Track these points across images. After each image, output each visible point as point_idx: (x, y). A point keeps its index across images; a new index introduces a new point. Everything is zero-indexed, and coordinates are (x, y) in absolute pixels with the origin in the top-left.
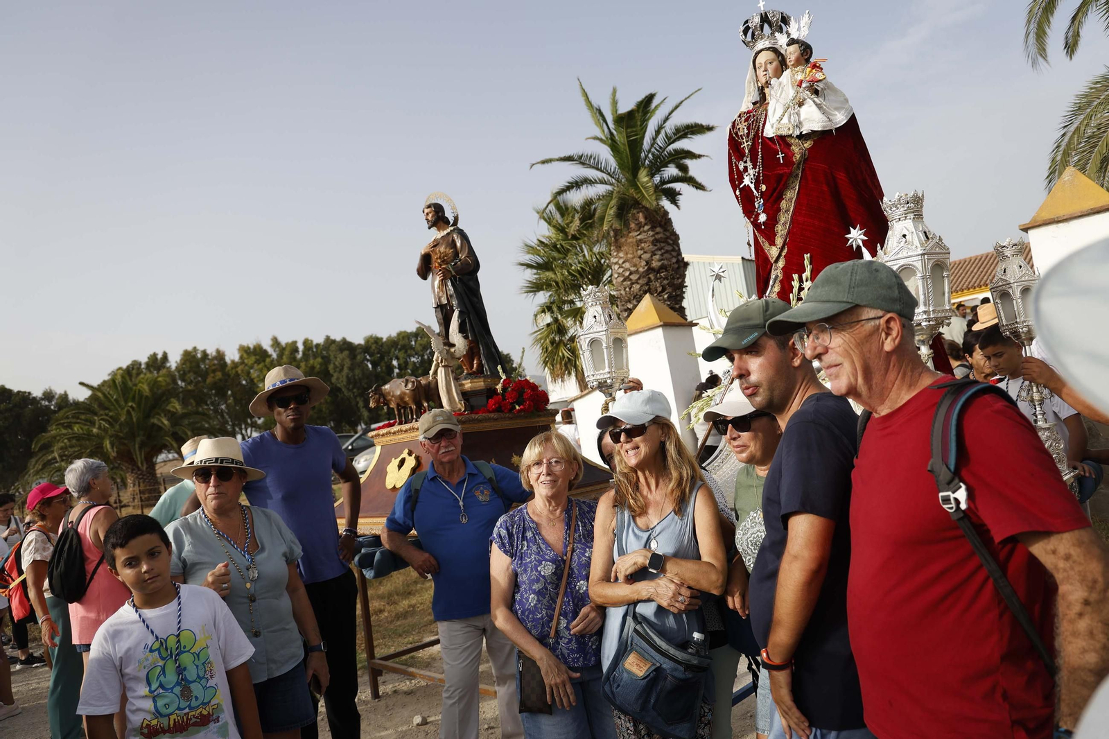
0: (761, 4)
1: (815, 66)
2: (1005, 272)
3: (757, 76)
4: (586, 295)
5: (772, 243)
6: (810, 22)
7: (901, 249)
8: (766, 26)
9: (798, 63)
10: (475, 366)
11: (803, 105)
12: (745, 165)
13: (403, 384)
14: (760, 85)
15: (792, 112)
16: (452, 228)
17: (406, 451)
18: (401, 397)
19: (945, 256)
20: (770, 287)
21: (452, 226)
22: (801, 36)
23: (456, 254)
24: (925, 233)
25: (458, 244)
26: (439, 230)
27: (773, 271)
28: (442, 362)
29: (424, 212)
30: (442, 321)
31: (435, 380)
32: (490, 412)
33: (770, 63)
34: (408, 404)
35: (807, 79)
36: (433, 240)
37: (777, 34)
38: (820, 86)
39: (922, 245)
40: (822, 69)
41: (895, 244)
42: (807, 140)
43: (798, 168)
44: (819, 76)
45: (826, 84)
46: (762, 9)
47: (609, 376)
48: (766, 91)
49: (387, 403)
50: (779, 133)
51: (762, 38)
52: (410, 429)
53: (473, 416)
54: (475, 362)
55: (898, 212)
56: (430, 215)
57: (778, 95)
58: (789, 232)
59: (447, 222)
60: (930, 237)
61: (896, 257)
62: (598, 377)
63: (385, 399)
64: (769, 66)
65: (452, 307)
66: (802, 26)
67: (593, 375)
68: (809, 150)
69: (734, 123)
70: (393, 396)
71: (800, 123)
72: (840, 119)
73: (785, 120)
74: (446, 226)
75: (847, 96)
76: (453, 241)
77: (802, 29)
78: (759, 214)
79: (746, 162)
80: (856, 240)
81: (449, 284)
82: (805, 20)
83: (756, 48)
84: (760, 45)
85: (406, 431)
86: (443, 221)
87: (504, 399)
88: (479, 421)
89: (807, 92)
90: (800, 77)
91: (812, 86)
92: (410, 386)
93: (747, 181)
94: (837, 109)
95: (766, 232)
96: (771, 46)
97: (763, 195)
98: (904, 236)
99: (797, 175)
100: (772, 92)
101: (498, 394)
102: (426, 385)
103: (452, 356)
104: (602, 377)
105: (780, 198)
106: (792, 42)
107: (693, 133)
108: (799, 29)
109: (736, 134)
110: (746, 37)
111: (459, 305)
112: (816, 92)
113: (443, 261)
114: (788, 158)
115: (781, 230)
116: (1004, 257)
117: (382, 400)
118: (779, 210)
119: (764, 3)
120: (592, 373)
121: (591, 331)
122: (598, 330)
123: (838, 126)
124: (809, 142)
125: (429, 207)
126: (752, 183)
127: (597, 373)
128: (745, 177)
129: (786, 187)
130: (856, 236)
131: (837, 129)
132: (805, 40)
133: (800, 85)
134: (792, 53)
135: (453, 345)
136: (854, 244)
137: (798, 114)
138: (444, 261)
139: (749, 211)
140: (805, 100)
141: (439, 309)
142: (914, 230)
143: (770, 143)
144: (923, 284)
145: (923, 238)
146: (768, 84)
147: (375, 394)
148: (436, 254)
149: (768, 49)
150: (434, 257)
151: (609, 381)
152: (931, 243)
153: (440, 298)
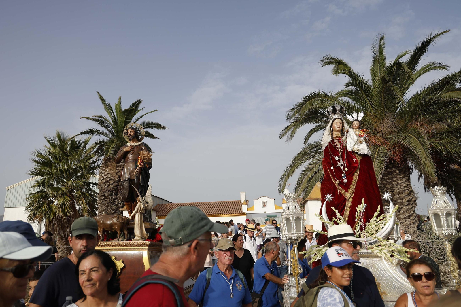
107: (155, 127)
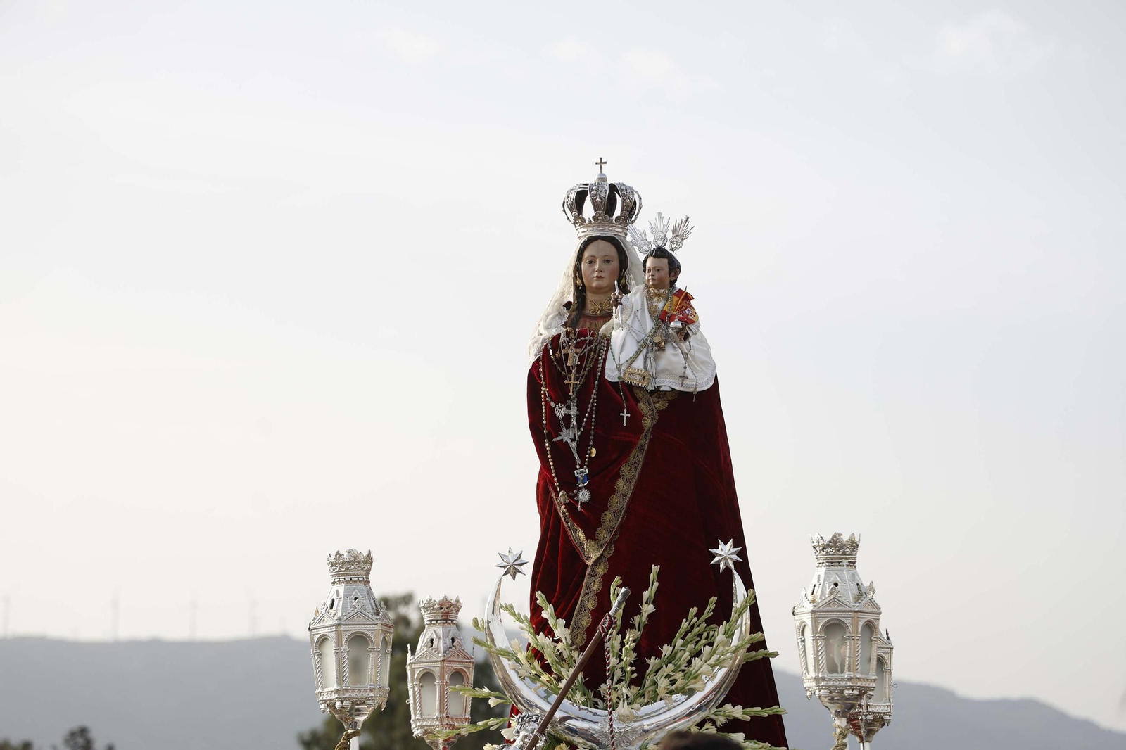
12: (568, 412)
19: (875, 616)
27: (587, 576)
68: (660, 412)
79: (569, 408)
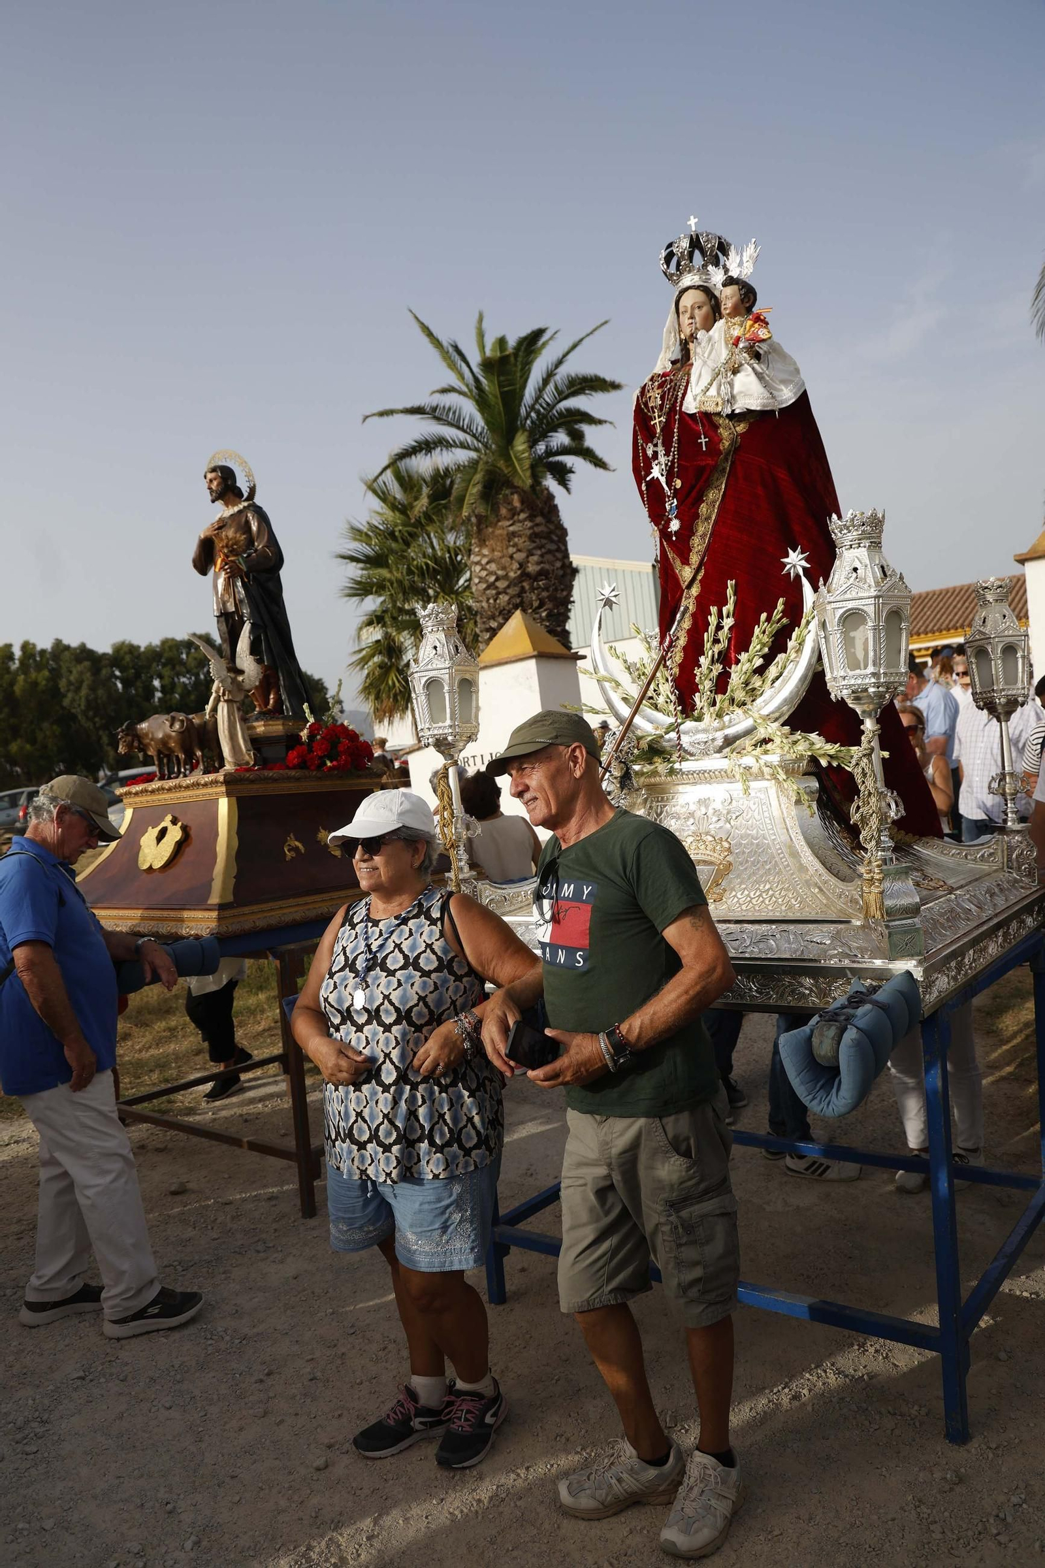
0: (693, 221)
1: (758, 319)
2: (984, 622)
3: (679, 325)
4: (425, 617)
5: (686, 561)
6: (755, 255)
7: (849, 588)
8: (697, 253)
9: (735, 312)
10: (271, 702)
11: (739, 372)
13: (168, 724)
14: (683, 337)
15: (723, 381)
16: (246, 504)
17: (169, 818)
18: (164, 742)
20: (676, 623)
21: (246, 500)
22: (743, 275)
23: (250, 542)
24: (882, 567)
25: (254, 528)
26: (227, 504)
28: (224, 694)
29: (205, 477)
30: (227, 635)
31: (213, 719)
32: (288, 768)
33: (699, 307)
34: (174, 752)
35: (747, 336)
36: (217, 518)
37: (710, 268)
38: (763, 348)
39: (877, 584)
40: (767, 324)
41: (843, 579)
42: (741, 421)
43: (726, 459)
44: (763, 333)
45: (771, 346)
46: (694, 229)
47: (450, 731)
48: (691, 346)
49: (143, 748)
50: (703, 409)
51: (690, 272)
52: (175, 787)
53: (266, 773)
54: (272, 696)
55: (850, 536)
56: (215, 483)
57: (706, 355)
58: (709, 549)
59: (239, 494)
60: (888, 573)
61: (842, 598)
62: (436, 732)
63: (140, 742)
64: (697, 311)
65: (241, 617)
66: (745, 259)
67: (429, 729)
69: (643, 388)
70: (152, 739)
71: (733, 397)
72: (787, 396)
73: (713, 391)
74: (238, 500)
75: (799, 365)
76: (247, 523)
77: (745, 265)
78: (671, 520)
80: (794, 566)
81: (239, 584)
82: (750, 251)
83: (680, 284)
84: (688, 280)
85: (170, 790)
86: (233, 492)
87: (310, 750)
88: (275, 780)
89: (745, 355)
90: (737, 332)
91: (752, 347)
92: (177, 726)
93: (656, 472)
94: (784, 382)
95: (677, 545)
96: (702, 284)
97: (676, 493)
98: (855, 570)
99: (724, 469)
100: (699, 350)
101: (302, 744)
102: (200, 725)
103: (239, 686)
104: (441, 732)
105: (699, 500)
106: (730, 281)
108: (741, 264)
109: (646, 404)
110: (668, 267)
111: (252, 615)
112: (757, 356)
113: (231, 552)
114: (714, 441)
115: (698, 544)
116: (986, 603)
117: (136, 744)
118: (697, 516)
119: (696, 220)
120: (427, 725)
121: (429, 667)
122: (439, 666)
123: (784, 406)
124: (742, 425)
125: (214, 470)
126: (662, 475)
127: (434, 725)
128: (654, 466)
129: (708, 485)
130: (795, 561)
131: (781, 410)
132: (747, 280)
133: (736, 344)
134: (728, 296)
135: (241, 672)
136: (792, 571)
137: (731, 384)
138: (233, 552)
139: (657, 515)
140: (741, 365)
141: (222, 619)
142: (868, 562)
143: (690, 422)
144: (874, 636)
145: (879, 574)
146: (693, 337)
147: (127, 735)
148: (222, 540)
149: (698, 287)
150: (219, 545)
151: (450, 738)
152: (889, 582)
153: (224, 604)
